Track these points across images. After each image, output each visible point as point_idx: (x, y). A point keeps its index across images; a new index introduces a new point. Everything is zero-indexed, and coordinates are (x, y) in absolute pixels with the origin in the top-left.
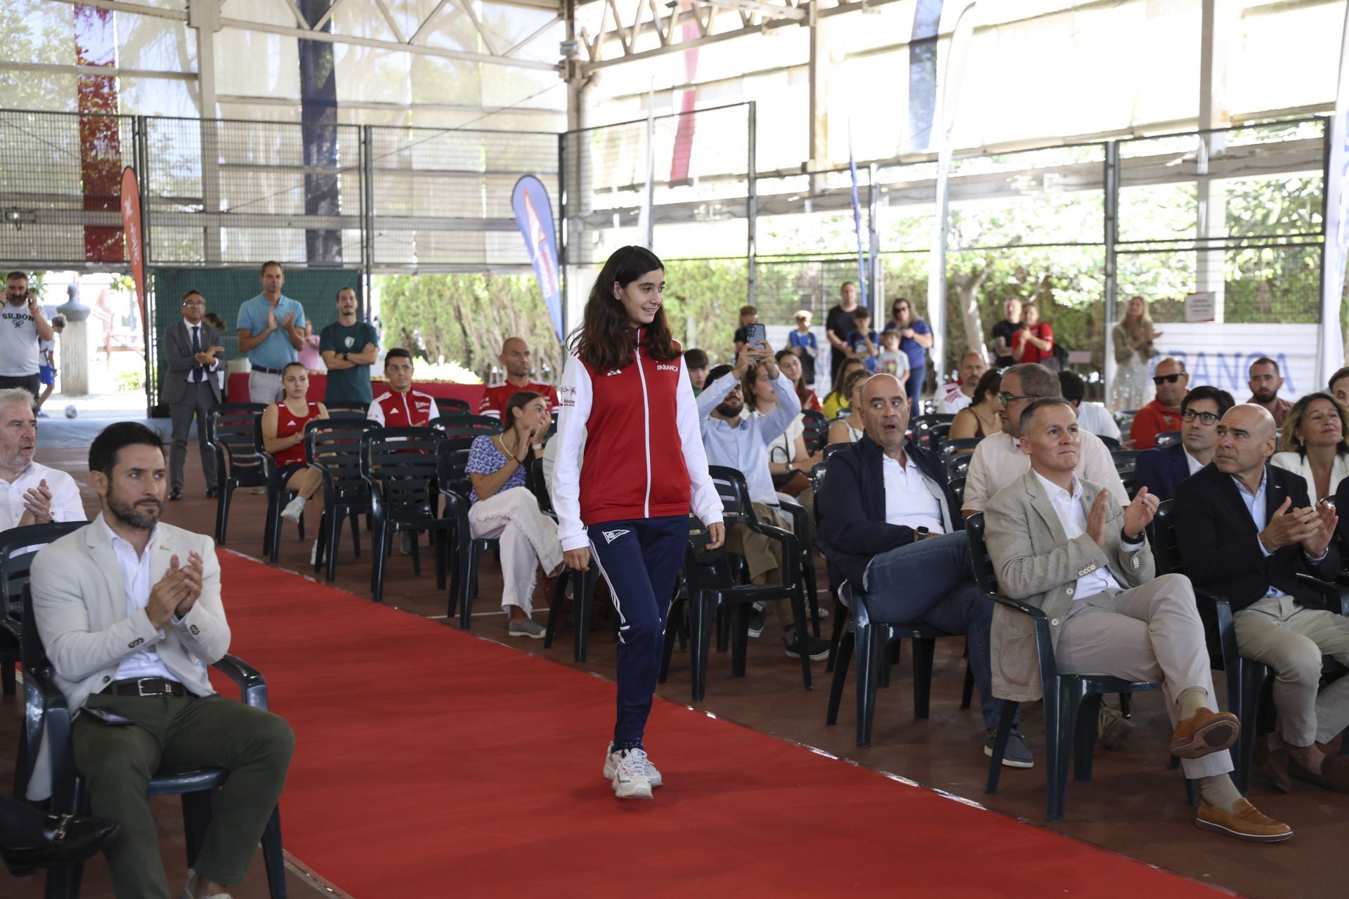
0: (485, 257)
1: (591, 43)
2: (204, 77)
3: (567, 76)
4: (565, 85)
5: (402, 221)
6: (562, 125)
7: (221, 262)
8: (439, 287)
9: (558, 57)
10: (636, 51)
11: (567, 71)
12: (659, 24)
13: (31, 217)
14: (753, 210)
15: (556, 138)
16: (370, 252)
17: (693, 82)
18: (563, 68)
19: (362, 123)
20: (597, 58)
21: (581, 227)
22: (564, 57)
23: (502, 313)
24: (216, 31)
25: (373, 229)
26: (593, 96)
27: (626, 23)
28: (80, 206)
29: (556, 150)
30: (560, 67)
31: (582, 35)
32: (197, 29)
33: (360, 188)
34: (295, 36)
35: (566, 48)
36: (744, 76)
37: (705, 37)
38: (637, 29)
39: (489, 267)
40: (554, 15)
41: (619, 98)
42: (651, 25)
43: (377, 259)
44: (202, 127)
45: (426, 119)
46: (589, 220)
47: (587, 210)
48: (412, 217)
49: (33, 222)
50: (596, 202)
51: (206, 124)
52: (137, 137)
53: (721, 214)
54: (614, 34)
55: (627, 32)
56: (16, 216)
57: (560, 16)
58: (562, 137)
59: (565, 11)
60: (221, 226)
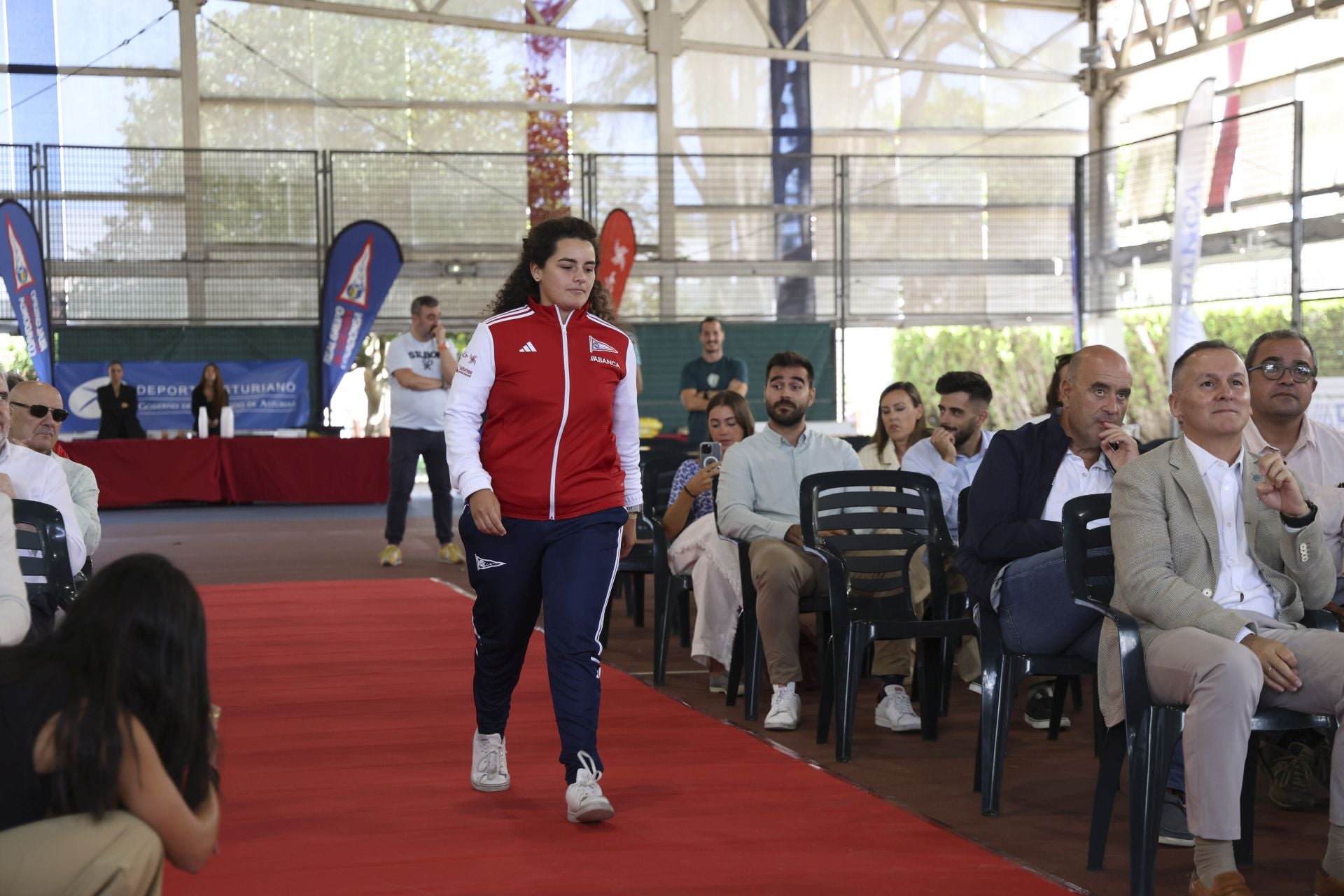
0: (985, 305)
1: (1118, 48)
2: (662, 108)
3: (1088, 88)
4: (1086, 99)
5: (883, 265)
6: (1082, 146)
7: (675, 316)
8: (957, 349)
9: (1078, 66)
10: (1168, 51)
11: (1088, 81)
12: (1195, 17)
13: (472, 269)
14: (1298, 234)
15: (1072, 162)
16: (845, 301)
17: (1237, 85)
18: (1083, 78)
19: (839, 151)
20: (1124, 64)
21: (1101, 266)
22: (1085, 66)
23: (1031, 378)
24: (676, 56)
25: (849, 275)
26: (1119, 110)
27: (1157, 20)
29: (1071, 178)
30: (1078, 78)
31: (1107, 38)
32: (656, 53)
33: (835, 228)
34: (764, 55)
35: (1087, 55)
36: (1297, 72)
37: (1249, 27)
38: (1170, 26)
39: (990, 318)
40: (1074, 16)
41: (1151, 112)
42: (1187, 19)
43: (854, 309)
44: (659, 164)
45: (914, 145)
46: (1112, 259)
47: (1110, 246)
48: (899, 260)
49: (475, 275)
50: (1123, 238)
51: (664, 160)
52: (586, 179)
53: (1265, 242)
54: (1144, 35)
55: (1159, 30)
56: (456, 269)
57: (1082, 17)
58: (1079, 161)
59: (1087, 11)
60: (677, 275)
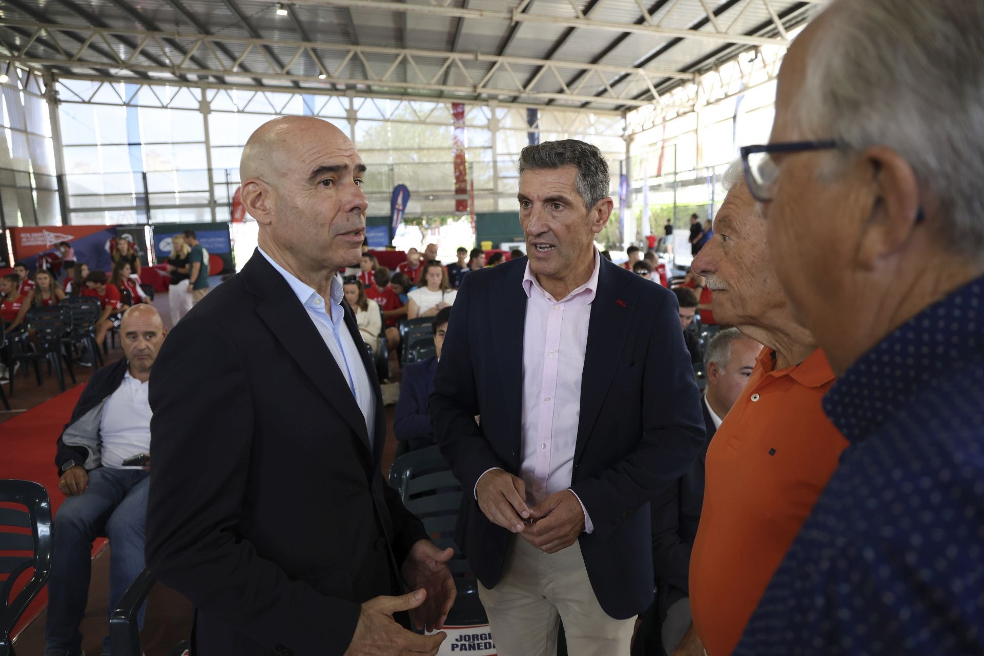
1: (632, 127)
2: (494, 148)
4: (624, 143)
6: (623, 157)
7: (498, 211)
9: (621, 133)
10: (646, 128)
13: (437, 198)
14: (676, 185)
17: (664, 138)
18: (623, 137)
20: (634, 132)
22: (624, 133)
24: (498, 131)
26: (633, 146)
28: (453, 193)
31: (629, 125)
32: (492, 131)
34: (525, 131)
35: (624, 129)
40: (619, 117)
41: (642, 146)
44: (493, 164)
47: (630, 188)
53: (668, 188)
58: (621, 162)
59: (623, 116)
60: (499, 197)
